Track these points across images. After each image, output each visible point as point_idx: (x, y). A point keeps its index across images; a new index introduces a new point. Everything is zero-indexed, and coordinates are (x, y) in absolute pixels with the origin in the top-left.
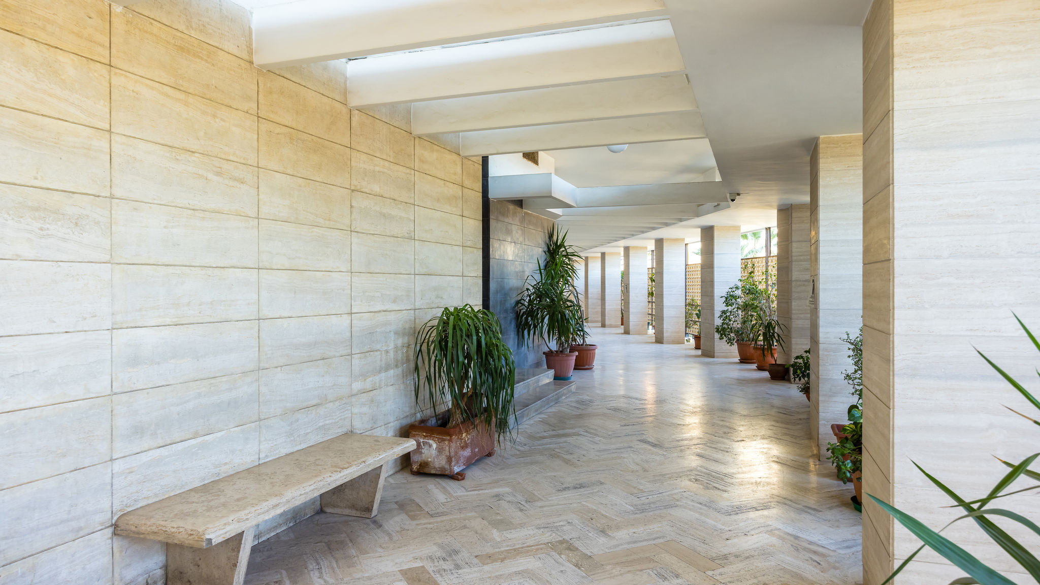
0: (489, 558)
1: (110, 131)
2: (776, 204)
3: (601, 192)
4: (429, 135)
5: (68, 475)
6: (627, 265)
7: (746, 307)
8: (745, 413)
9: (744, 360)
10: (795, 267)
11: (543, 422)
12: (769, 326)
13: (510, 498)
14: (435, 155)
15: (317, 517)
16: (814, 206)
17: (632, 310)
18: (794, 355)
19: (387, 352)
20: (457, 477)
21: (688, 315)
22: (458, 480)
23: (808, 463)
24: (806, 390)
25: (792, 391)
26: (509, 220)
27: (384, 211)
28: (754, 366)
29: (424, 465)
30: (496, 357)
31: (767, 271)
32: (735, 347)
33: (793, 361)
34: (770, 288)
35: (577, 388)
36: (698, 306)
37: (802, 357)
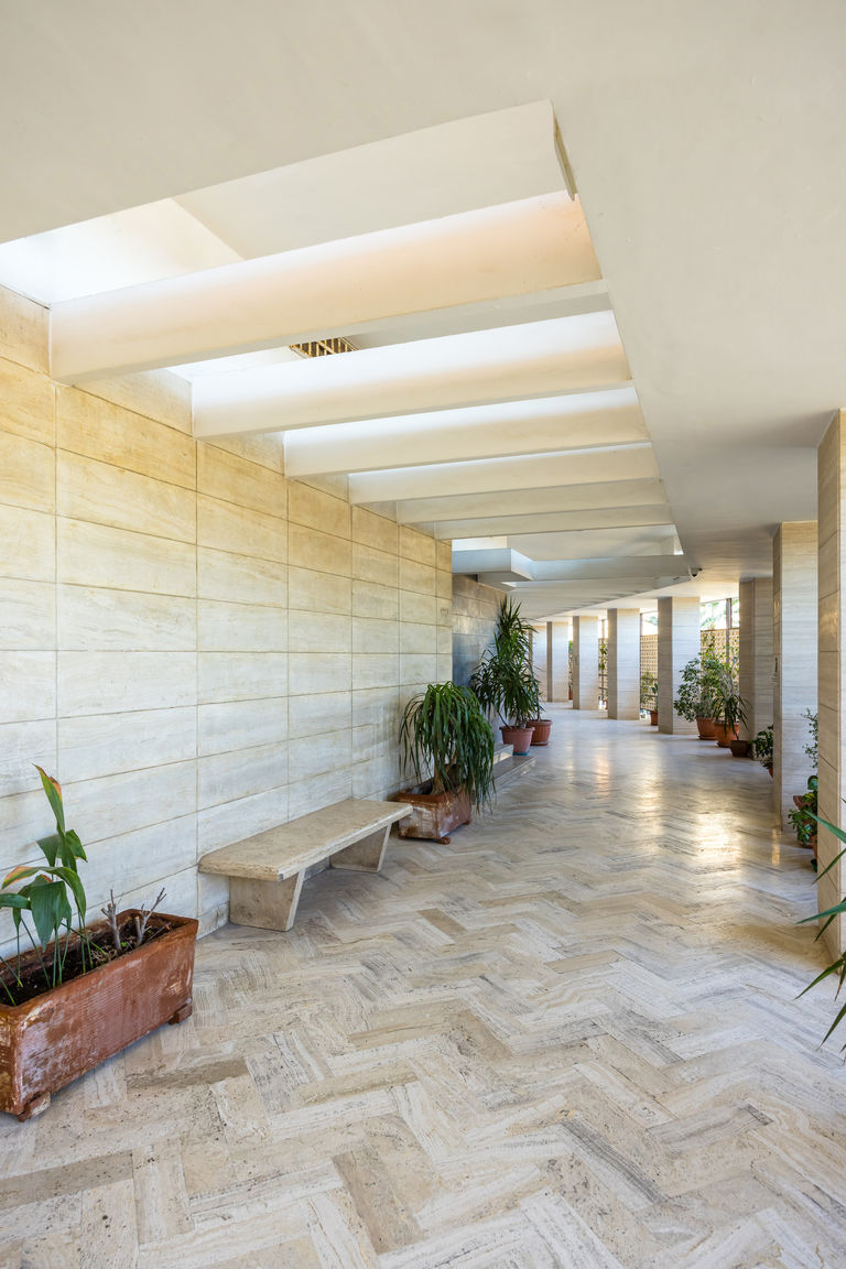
0: (491, 903)
1: (196, 545)
2: (738, 578)
3: (558, 566)
4: (411, 524)
5: (172, 822)
6: (577, 636)
7: (706, 682)
8: (708, 788)
9: (704, 736)
10: (758, 640)
11: (510, 795)
12: (731, 702)
13: (496, 859)
14: (415, 541)
15: (328, 872)
16: (776, 580)
17: (582, 683)
18: (757, 731)
19: (378, 726)
20: (443, 841)
21: (643, 689)
22: (444, 843)
23: (771, 834)
24: (769, 765)
25: (756, 768)
26: (466, 594)
27: (376, 596)
28: (715, 743)
29: (412, 829)
30: (477, 731)
31: (728, 645)
32: (695, 722)
33: (755, 737)
34: (731, 663)
35: (537, 763)
36: (653, 680)
37: (765, 733)
